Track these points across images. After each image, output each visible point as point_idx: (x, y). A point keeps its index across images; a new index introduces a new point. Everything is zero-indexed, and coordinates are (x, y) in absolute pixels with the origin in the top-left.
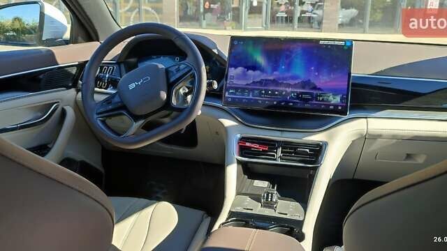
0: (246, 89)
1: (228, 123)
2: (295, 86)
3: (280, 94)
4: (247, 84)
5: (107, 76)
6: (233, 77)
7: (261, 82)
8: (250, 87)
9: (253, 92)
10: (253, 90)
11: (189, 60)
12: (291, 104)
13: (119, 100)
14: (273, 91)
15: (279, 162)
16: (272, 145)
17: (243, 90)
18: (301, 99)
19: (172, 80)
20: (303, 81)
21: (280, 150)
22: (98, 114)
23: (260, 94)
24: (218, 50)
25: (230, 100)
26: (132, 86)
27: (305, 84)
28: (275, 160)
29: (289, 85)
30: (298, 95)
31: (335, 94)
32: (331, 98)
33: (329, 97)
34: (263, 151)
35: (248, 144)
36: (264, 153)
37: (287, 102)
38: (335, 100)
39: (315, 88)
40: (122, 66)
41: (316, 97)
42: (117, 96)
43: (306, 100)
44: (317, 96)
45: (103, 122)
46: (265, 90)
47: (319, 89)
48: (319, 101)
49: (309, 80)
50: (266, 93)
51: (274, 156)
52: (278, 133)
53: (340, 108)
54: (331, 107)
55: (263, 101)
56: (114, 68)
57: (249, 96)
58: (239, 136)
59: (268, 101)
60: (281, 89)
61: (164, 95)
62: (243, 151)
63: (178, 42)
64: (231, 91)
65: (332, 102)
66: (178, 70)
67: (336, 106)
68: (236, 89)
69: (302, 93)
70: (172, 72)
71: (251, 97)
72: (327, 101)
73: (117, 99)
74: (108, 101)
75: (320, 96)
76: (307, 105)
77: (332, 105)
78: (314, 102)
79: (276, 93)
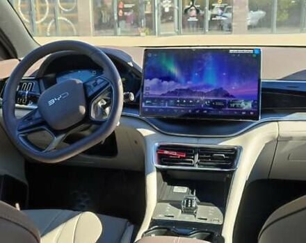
0: (162, 99)
1: (146, 132)
2: (208, 94)
3: (195, 102)
4: (163, 95)
5: (27, 93)
6: (148, 88)
7: (175, 93)
8: (165, 97)
9: (169, 102)
10: (168, 100)
11: (106, 74)
12: (205, 112)
13: (40, 116)
14: (187, 100)
15: (197, 168)
16: (189, 151)
17: (159, 100)
18: (214, 107)
19: (90, 94)
20: (215, 90)
21: (197, 156)
22: (20, 131)
23: (176, 103)
24: (133, 63)
25: (147, 110)
26: (52, 102)
27: (218, 92)
28: (193, 166)
29: (203, 94)
30: (211, 103)
31: (246, 101)
32: (243, 104)
33: (241, 103)
34: (181, 157)
35: (166, 152)
36: (182, 160)
37: (202, 110)
38: (247, 106)
39: (227, 95)
40: (41, 81)
41: (229, 104)
42: (38, 112)
43: (219, 108)
44: (229, 102)
45: (25, 138)
46: (179, 99)
47: (232, 96)
48: (232, 107)
49: (221, 88)
50: (181, 102)
51: (192, 162)
52: (195, 140)
53: (252, 113)
54: (244, 113)
55: (178, 110)
56: (33, 84)
58: (157, 144)
59: (184, 110)
60: (194, 97)
61: (83, 109)
62: (162, 159)
63: (94, 58)
64: (147, 102)
65: (244, 108)
66: (95, 85)
67: (248, 111)
68: (152, 99)
69: (215, 101)
70: (90, 86)
71: (166, 106)
72: (240, 107)
73: (37, 115)
74: (28, 118)
75: (232, 103)
76: (220, 112)
77: (244, 111)
78: (227, 109)
79: (191, 101)
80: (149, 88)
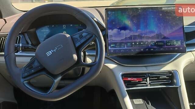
0: (122, 43)
2: (152, 38)
3: (144, 43)
4: (122, 40)
5: (21, 45)
6: (111, 36)
7: (130, 38)
8: (124, 41)
9: (127, 44)
10: (126, 43)
12: (152, 49)
14: (139, 43)
15: (149, 87)
16: (143, 76)
18: (158, 46)
20: (157, 34)
21: (148, 79)
23: (132, 45)
25: (112, 51)
26: (49, 53)
27: (158, 36)
28: (147, 86)
29: (149, 38)
30: (155, 43)
31: (177, 41)
32: (175, 43)
33: (174, 42)
34: (139, 81)
35: (129, 79)
37: (150, 49)
38: (177, 44)
39: (165, 38)
41: (166, 44)
42: (36, 61)
43: (161, 46)
44: (167, 42)
46: (134, 42)
47: (167, 38)
48: (169, 45)
49: (161, 33)
50: (135, 44)
53: (181, 48)
54: (176, 49)
55: (134, 50)
56: (20, 37)
57: (125, 47)
58: (121, 74)
59: (138, 49)
60: (144, 40)
62: (128, 84)
63: (78, 17)
64: (112, 45)
65: (176, 45)
66: (81, 37)
67: (178, 47)
68: (115, 43)
69: (157, 42)
70: (77, 39)
71: (126, 48)
72: (174, 45)
73: (36, 64)
76: (162, 49)
77: (176, 47)
78: (166, 47)
79: (142, 43)
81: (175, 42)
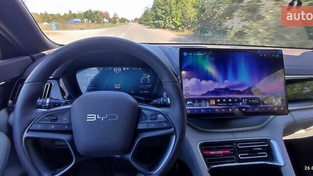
0: (203, 99)
2: (244, 92)
3: (233, 101)
4: (203, 95)
7: (215, 92)
8: (205, 97)
9: (209, 102)
10: (206, 100)
12: (244, 110)
14: (227, 99)
17: (200, 100)
18: (251, 104)
20: (250, 88)
23: (217, 102)
25: (189, 111)
28: (235, 162)
30: (248, 100)
31: (276, 97)
32: (274, 101)
33: (272, 99)
37: (241, 108)
38: (277, 102)
39: (261, 93)
41: (262, 102)
43: (255, 105)
44: (263, 100)
46: (220, 99)
47: (264, 94)
48: (266, 104)
50: (221, 101)
51: (234, 159)
53: (282, 108)
54: (276, 109)
55: (220, 110)
57: (206, 106)
59: (225, 109)
60: (233, 96)
64: (188, 103)
65: (276, 104)
67: (279, 107)
68: (193, 100)
69: (251, 99)
71: (208, 107)
72: (272, 103)
75: (265, 100)
76: (256, 109)
77: (276, 107)
78: (262, 106)
79: (230, 100)
80: (188, 88)
81: (274, 99)
